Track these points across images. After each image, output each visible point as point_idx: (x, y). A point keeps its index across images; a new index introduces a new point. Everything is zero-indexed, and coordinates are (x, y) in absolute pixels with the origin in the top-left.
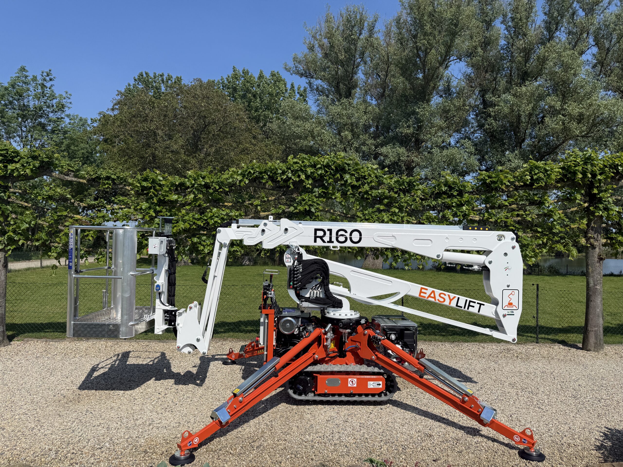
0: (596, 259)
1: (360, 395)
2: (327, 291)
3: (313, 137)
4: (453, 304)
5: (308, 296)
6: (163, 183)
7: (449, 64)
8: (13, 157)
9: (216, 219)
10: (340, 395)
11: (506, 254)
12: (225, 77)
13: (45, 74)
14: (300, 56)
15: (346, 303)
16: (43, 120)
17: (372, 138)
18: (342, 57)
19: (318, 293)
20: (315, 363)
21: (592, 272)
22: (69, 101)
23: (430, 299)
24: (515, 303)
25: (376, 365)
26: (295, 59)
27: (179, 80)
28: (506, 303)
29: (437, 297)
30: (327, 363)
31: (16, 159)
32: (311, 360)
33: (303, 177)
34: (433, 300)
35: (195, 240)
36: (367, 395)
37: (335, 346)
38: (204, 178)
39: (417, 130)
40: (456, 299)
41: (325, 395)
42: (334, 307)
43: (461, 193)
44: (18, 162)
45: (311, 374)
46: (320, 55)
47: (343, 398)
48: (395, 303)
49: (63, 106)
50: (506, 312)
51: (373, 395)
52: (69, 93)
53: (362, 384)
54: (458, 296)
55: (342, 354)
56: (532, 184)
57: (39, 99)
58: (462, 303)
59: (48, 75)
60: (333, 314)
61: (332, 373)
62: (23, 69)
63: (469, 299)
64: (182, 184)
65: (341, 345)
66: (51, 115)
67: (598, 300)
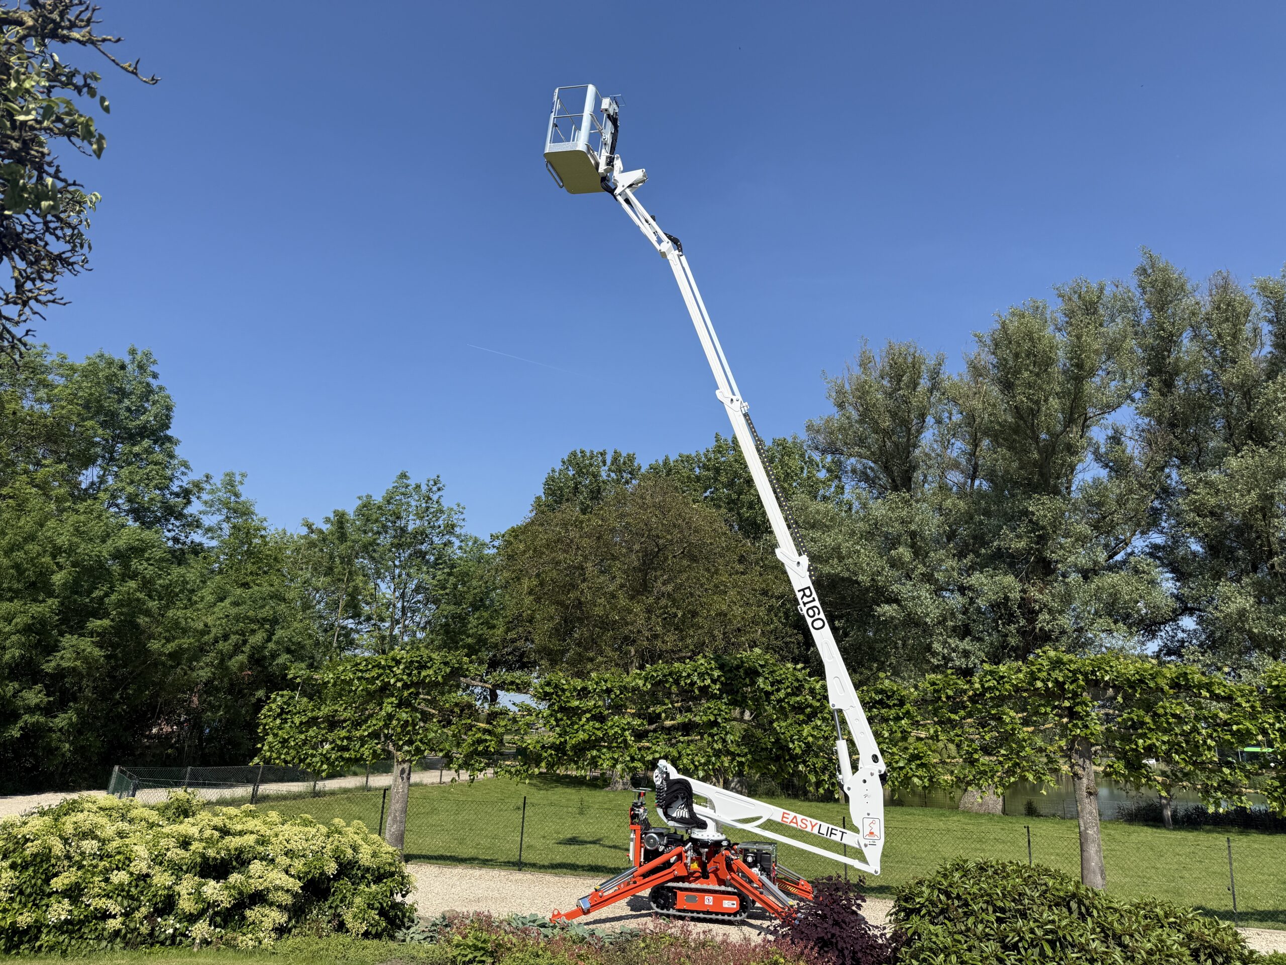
0: (1085, 794)
1: (717, 914)
2: (691, 811)
4: (815, 831)
5: (674, 815)
6: (566, 687)
7: (1088, 422)
8: (426, 662)
9: (616, 729)
10: (698, 912)
11: (865, 781)
12: (702, 451)
13: (432, 483)
14: (817, 422)
15: (711, 825)
16: (423, 547)
17: (954, 555)
18: (886, 423)
19: (685, 813)
20: (677, 879)
21: (1082, 811)
22: (462, 517)
23: (792, 824)
24: (876, 832)
25: (731, 885)
26: (809, 428)
28: (867, 832)
29: (800, 823)
30: (690, 882)
31: (429, 665)
32: (671, 876)
33: (708, 682)
34: (795, 825)
35: (595, 753)
36: (723, 914)
37: (699, 866)
38: (606, 681)
39: (1037, 543)
40: (818, 826)
41: (684, 911)
42: (699, 828)
44: (429, 668)
45: (671, 889)
46: (855, 415)
47: (701, 915)
48: (759, 826)
49: (453, 526)
50: (867, 842)
51: (729, 915)
52: (462, 505)
53: (718, 902)
54: (819, 822)
55: (705, 875)
57: (422, 518)
58: (823, 831)
59: (435, 484)
60: (698, 834)
61: (691, 890)
62: (404, 476)
63: (831, 826)
64: (584, 689)
65: (703, 866)
66: (436, 540)
67: (1092, 850)
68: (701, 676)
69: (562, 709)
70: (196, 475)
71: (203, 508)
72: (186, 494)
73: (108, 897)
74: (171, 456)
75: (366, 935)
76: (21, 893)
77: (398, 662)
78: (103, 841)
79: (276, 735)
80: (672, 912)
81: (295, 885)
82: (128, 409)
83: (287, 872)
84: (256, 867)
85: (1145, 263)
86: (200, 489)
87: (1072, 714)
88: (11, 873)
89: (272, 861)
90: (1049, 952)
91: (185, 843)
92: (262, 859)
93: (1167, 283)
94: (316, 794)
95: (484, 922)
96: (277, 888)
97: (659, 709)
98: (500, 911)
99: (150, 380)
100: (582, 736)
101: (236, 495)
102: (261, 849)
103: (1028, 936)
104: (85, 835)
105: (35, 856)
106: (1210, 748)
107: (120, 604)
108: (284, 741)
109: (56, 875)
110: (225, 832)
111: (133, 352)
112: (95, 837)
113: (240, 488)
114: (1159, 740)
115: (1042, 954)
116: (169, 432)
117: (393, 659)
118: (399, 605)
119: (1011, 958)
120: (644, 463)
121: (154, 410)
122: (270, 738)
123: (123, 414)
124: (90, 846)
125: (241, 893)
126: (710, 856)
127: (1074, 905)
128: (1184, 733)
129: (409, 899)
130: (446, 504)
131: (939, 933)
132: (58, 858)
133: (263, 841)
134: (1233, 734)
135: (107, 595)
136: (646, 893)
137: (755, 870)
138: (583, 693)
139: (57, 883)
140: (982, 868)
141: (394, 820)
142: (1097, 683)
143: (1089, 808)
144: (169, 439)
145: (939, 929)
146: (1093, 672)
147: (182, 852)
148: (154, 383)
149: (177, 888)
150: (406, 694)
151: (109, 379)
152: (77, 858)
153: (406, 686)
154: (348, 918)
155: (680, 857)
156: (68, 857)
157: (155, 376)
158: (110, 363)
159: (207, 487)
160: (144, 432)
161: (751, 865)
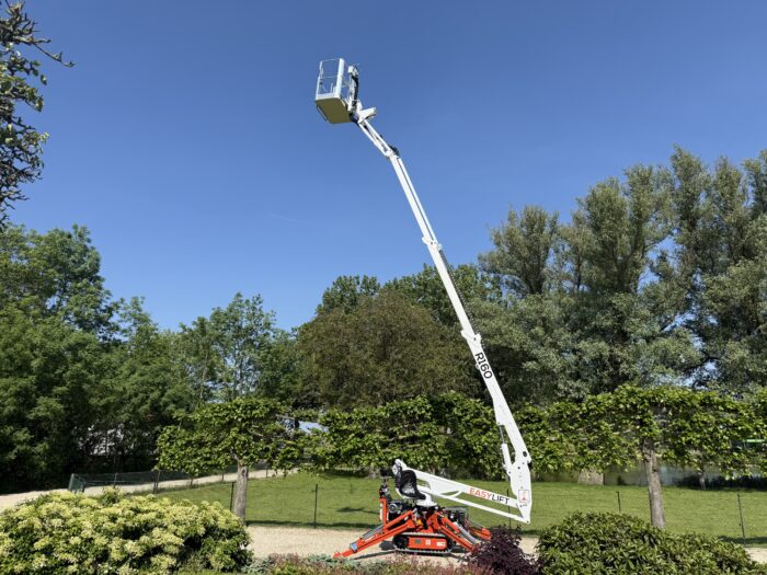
0: (652, 471)
1: (433, 550)
2: (416, 489)
3: (501, 335)
4: (490, 498)
5: (406, 492)
6: (339, 418)
7: (646, 249)
8: (255, 406)
9: (370, 442)
10: (422, 550)
12: (416, 274)
13: (256, 298)
15: (428, 497)
16: (252, 337)
17: (569, 331)
19: (412, 491)
20: (409, 530)
21: (650, 481)
22: (274, 318)
23: (477, 495)
24: (527, 498)
25: (441, 533)
26: (480, 258)
27: (374, 280)
28: (521, 498)
29: (481, 494)
30: (417, 532)
31: (257, 407)
33: (424, 412)
35: (357, 456)
36: (437, 550)
37: (422, 522)
38: (363, 413)
39: (618, 322)
40: (492, 496)
41: (413, 549)
42: (421, 499)
43: (540, 420)
44: (257, 409)
45: (405, 536)
46: (507, 250)
47: (424, 551)
48: (457, 497)
49: (269, 324)
50: (522, 504)
51: (441, 550)
53: (433, 543)
54: (493, 494)
55: (425, 527)
56: (588, 413)
57: (250, 320)
58: (496, 498)
59: (258, 299)
60: (421, 503)
61: (417, 536)
62: (239, 295)
63: (500, 496)
64: (350, 418)
65: (424, 522)
66: (259, 332)
67: (657, 504)
68: (420, 408)
69: (337, 431)
70: (115, 299)
71: (120, 318)
72: (110, 310)
73: (68, 552)
74: (100, 288)
75: (224, 570)
76: (16, 552)
77: (238, 406)
78: (65, 519)
79: (167, 452)
80: (406, 550)
81: (180, 541)
82: (74, 261)
83: (175, 534)
84: (156, 532)
85: (677, 153)
86: (118, 307)
87: (642, 423)
88: (10, 540)
89: (166, 527)
90: (632, 566)
91: (113, 519)
92: (160, 526)
93: (690, 165)
94: (193, 487)
95: (294, 560)
96: (169, 544)
97: (396, 429)
98: (303, 553)
99: (86, 243)
100: (349, 447)
101: (140, 310)
102: (159, 521)
103: (619, 557)
104: (53, 516)
105: (24, 529)
106: (725, 441)
107: (72, 377)
108: (172, 456)
109: (37, 540)
110: (137, 511)
111: (75, 227)
112: (60, 517)
113: (141, 306)
114: (695, 437)
115: (628, 567)
116: (98, 274)
117: (236, 404)
118: (239, 372)
119: (610, 571)
120: (382, 282)
121: (89, 262)
122: (164, 454)
123: (71, 264)
124: (56, 522)
125: (148, 548)
126: (428, 515)
127: (646, 538)
128: (709, 433)
129: (249, 548)
130: (264, 311)
131: (565, 557)
132: (38, 530)
133: (160, 516)
134: (739, 432)
135: (64, 372)
136: (391, 539)
137: (456, 523)
138: (350, 421)
139: (38, 545)
140: (590, 518)
141: (239, 501)
142: (656, 404)
143: (654, 480)
144: (98, 278)
145: (566, 555)
146: (654, 398)
147: (112, 524)
148: (89, 245)
149: (109, 546)
150: (244, 425)
151: (62, 244)
152: (49, 530)
153: (243, 420)
154: (212, 560)
155: (410, 517)
156: (44, 529)
157: (89, 241)
158: (62, 234)
159: (122, 306)
160: (83, 275)
161: (452, 521)
